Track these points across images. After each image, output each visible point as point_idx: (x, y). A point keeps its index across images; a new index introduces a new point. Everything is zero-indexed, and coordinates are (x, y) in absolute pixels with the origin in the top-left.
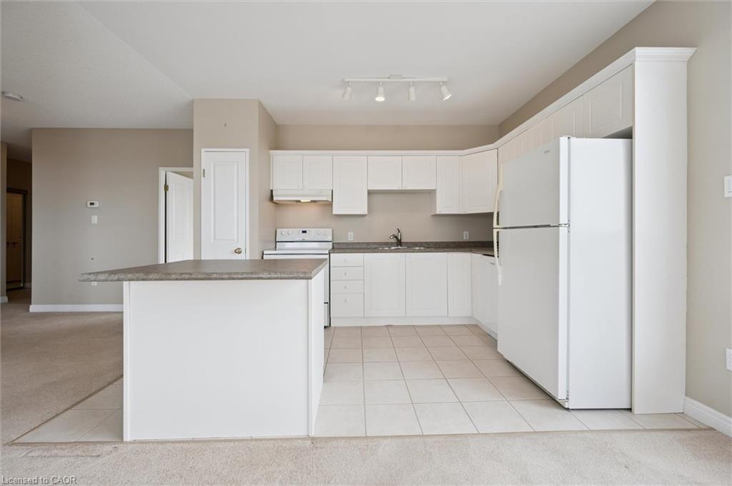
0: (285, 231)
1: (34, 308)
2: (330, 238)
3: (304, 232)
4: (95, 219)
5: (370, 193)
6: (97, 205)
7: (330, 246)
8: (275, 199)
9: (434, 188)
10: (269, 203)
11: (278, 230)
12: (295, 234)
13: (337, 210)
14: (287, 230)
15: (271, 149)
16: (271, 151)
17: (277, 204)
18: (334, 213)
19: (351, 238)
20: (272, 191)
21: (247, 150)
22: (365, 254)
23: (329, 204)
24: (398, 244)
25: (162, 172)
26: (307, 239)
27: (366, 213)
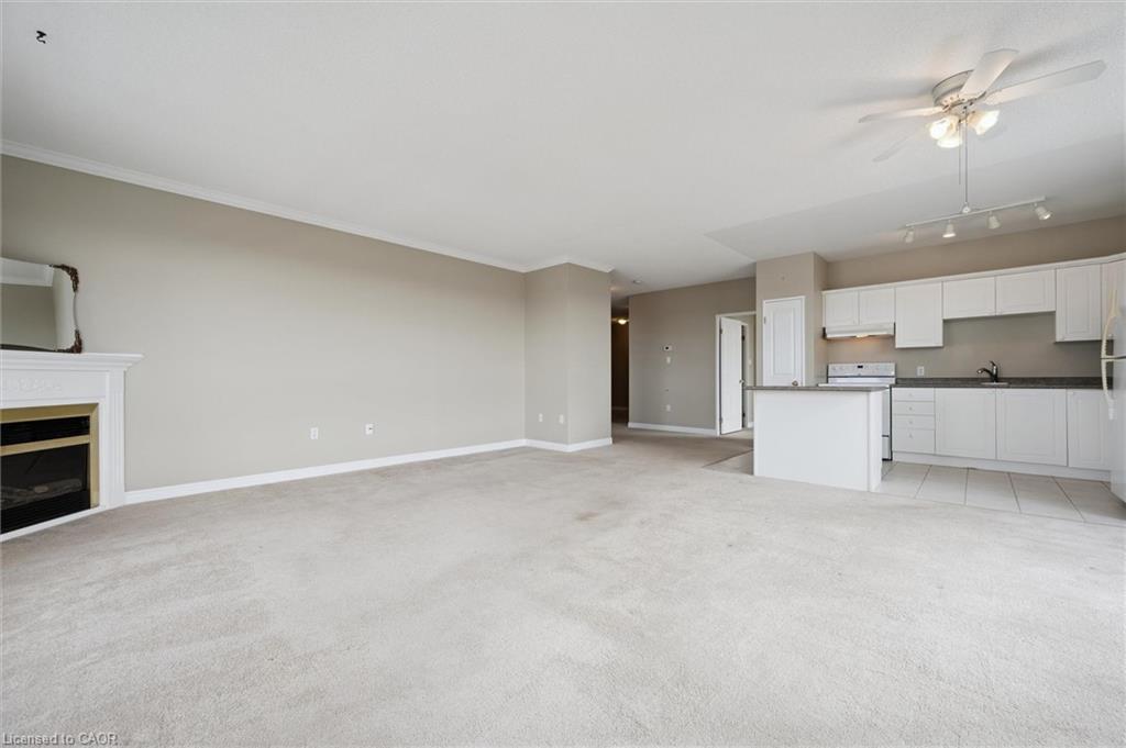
0: (837, 366)
1: (630, 425)
2: (893, 373)
3: (859, 367)
4: (669, 360)
5: (945, 321)
6: (670, 348)
7: (893, 381)
8: (829, 336)
9: (1053, 309)
10: (821, 340)
11: (830, 367)
12: (851, 369)
13: (899, 344)
14: (839, 365)
15: (824, 289)
16: (824, 292)
17: (830, 340)
18: (897, 346)
19: (921, 372)
20: (824, 329)
21: (803, 297)
22: (937, 389)
23: (892, 338)
24: (994, 378)
25: (718, 317)
26: (863, 374)
27: (941, 345)
